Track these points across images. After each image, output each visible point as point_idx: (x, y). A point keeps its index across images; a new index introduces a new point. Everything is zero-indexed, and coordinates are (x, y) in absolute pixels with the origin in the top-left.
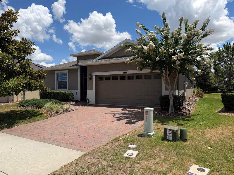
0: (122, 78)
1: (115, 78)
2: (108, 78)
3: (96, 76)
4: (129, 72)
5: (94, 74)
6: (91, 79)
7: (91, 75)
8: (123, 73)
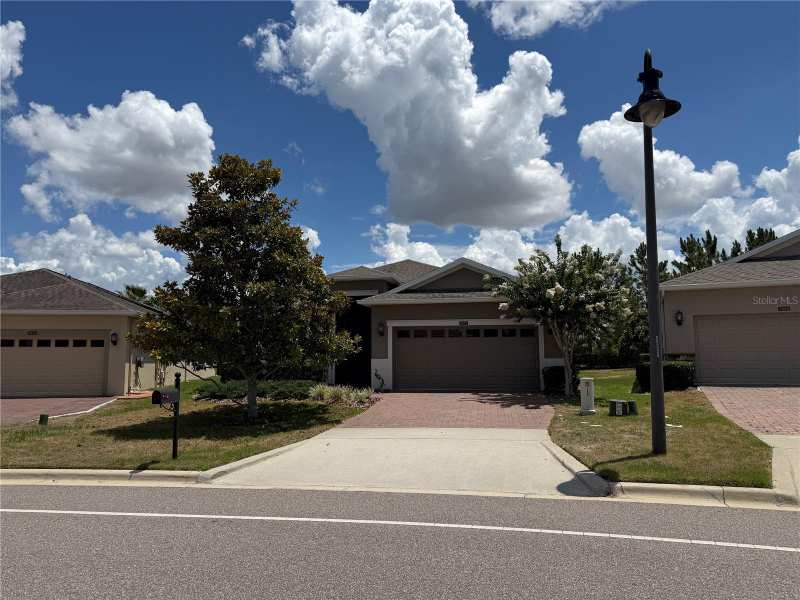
0: (454, 332)
1: (438, 333)
2: (421, 333)
3: (394, 328)
4: (472, 323)
5: (391, 324)
6: (383, 334)
7: (383, 325)
8: (460, 323)
